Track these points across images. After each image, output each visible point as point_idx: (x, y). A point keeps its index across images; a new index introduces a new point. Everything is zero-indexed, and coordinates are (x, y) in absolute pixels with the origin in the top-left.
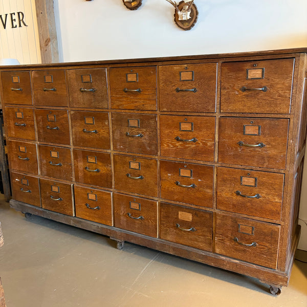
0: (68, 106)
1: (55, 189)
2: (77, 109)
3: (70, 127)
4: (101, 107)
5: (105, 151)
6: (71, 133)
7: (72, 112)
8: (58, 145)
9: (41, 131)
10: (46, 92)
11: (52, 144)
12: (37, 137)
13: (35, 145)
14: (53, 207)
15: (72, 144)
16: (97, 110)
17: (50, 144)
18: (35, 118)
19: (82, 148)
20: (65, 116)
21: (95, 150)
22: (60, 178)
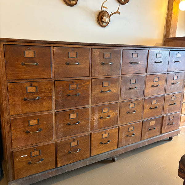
0: (90, 75)
1: (74, 144)
2: (97, 77)
3: (90, 91)
4: (115, 74)
5: (115, 102)
6: (90, 95)
7: (93, 80)
8: (77, 107)
9: (60, 100)
10: (69, 66)
11: (71, 108)
12: (54, 106)
13: (52, 114)
14: (70, 160)
15: (90, 104)
16: (112, 76)
17: (69, 108)
18: (53, 90)
19: (98, 104)
20: (87, 83)
21: (108, 103)
22: (77, 133)
